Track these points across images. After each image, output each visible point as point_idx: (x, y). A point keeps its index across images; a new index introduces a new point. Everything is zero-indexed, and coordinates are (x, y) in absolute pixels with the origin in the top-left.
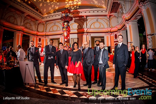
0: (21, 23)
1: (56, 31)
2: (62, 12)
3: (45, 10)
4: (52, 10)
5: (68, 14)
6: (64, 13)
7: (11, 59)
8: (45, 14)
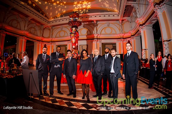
0: (25, 27)
1: (63, 37)
2: (70, 16)
3: (51, 14)
4: (59, 14)
5: (77, 18)
6: (72, 17)
7: (13, 67)
8: (51, 18)
